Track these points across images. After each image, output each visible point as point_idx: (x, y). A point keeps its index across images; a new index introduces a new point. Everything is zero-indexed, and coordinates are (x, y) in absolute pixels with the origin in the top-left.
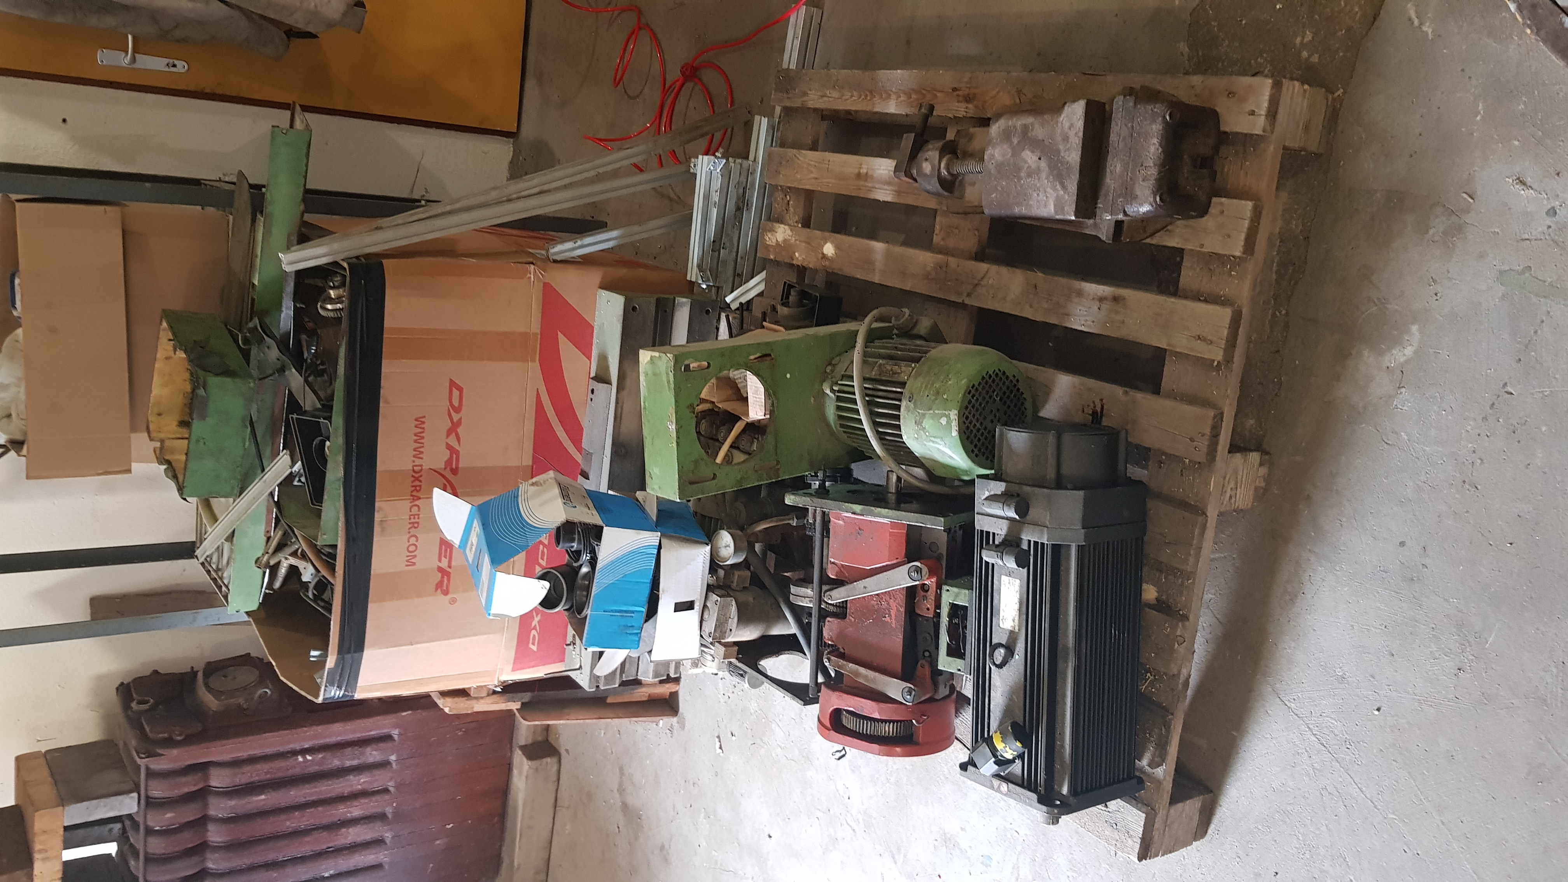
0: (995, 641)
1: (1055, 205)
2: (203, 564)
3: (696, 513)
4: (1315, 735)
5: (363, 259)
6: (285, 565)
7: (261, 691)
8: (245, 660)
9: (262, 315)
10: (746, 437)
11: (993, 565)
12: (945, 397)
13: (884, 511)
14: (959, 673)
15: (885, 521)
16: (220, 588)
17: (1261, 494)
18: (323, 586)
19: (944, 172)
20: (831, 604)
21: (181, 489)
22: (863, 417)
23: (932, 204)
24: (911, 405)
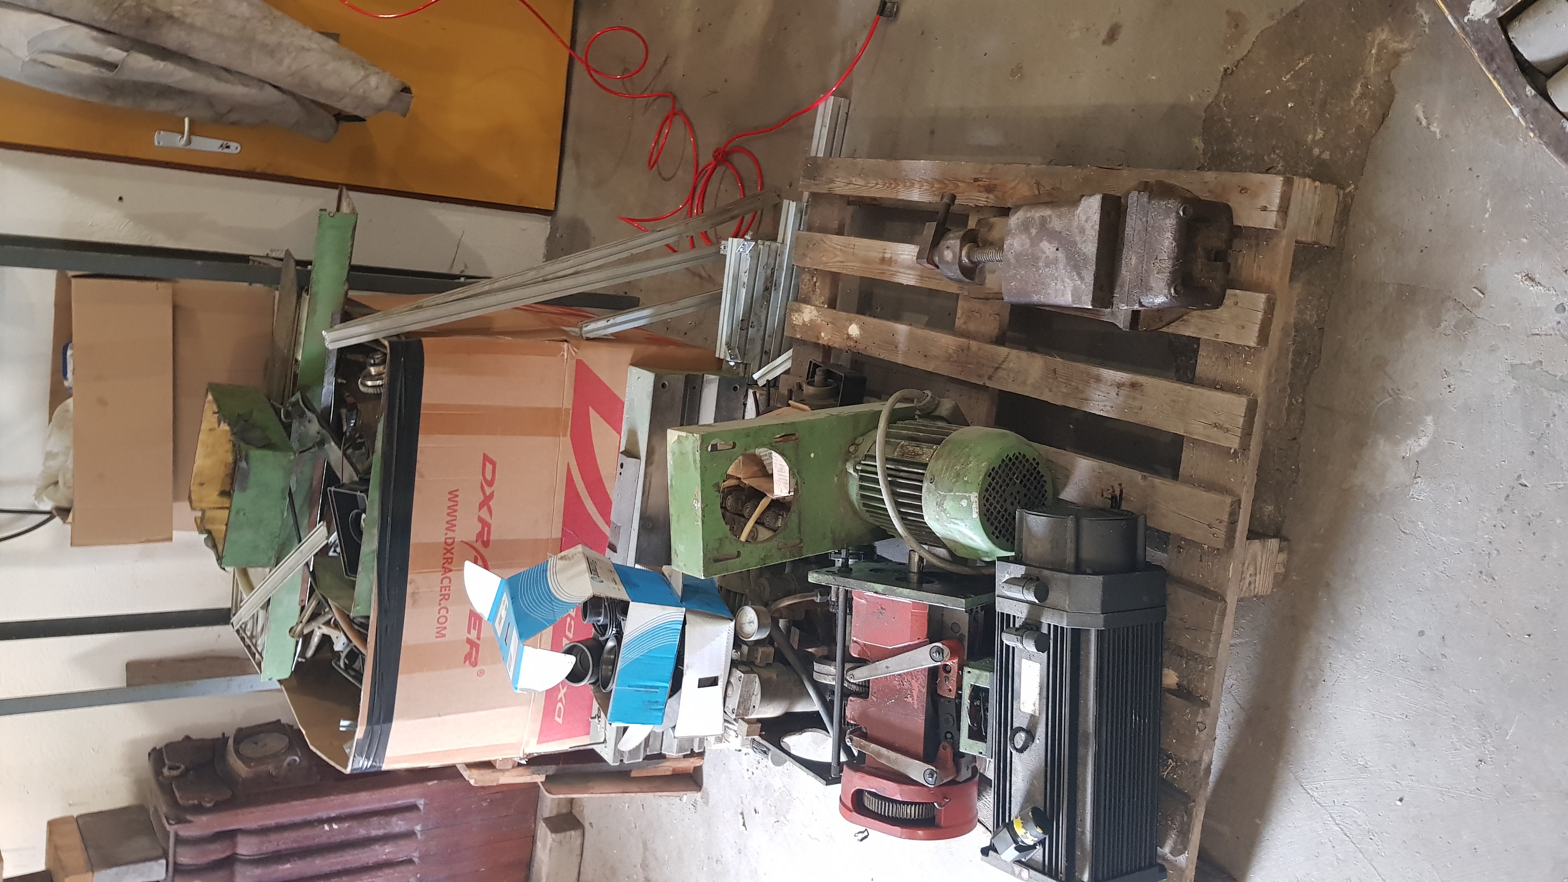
0: (1015, 725)
1: (1072, 295)
2: (238, 631)
3: (721, 587)
4: (1338, 824)
5: (403, 338)
6: (318, 634)
7: (289, 759)
8: (276, 727)
9: (304, 389)
10: (770, 513)
11: (1013, 648)
12: (966, 479)
13: (906, 591)
14: (981, 756)
15: (907, 601)
16: (253, 655)
17: (1281, 581)
18: (354, 655)
19: (965, 260)
20: (853, 683)
21: (220, 559)
22: (885, 496)
23: (953, 289)
24: (932, 486)
